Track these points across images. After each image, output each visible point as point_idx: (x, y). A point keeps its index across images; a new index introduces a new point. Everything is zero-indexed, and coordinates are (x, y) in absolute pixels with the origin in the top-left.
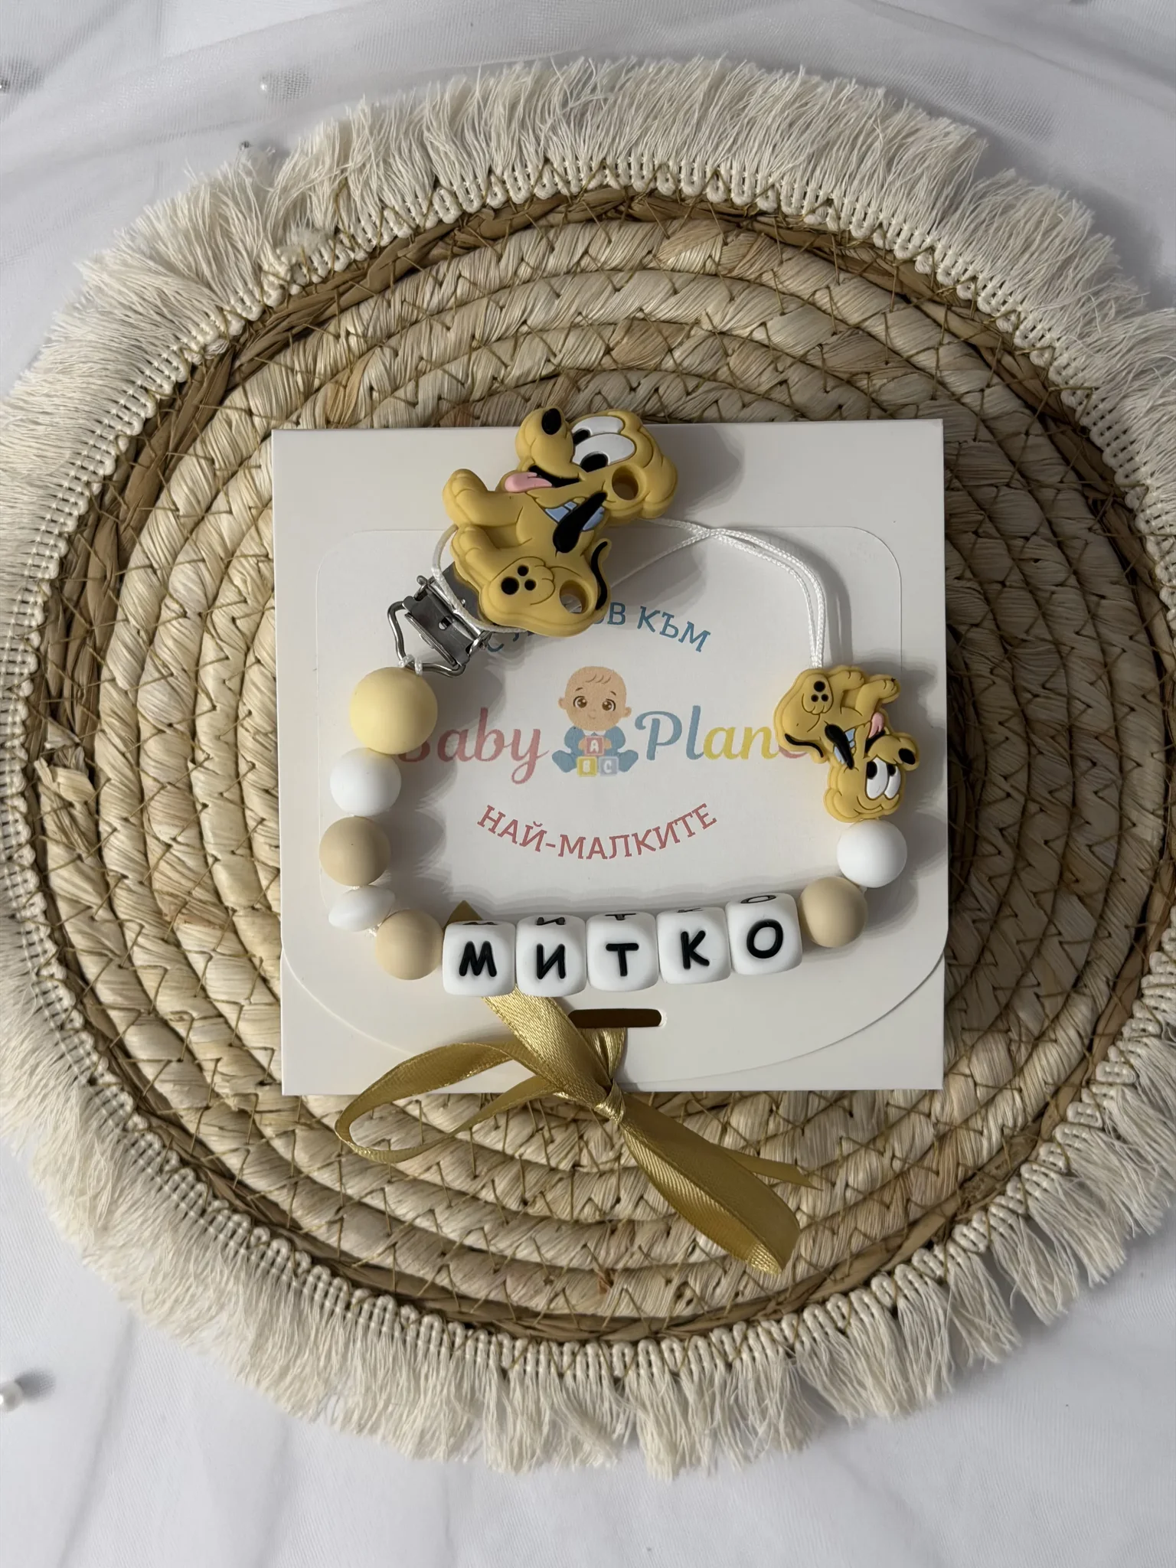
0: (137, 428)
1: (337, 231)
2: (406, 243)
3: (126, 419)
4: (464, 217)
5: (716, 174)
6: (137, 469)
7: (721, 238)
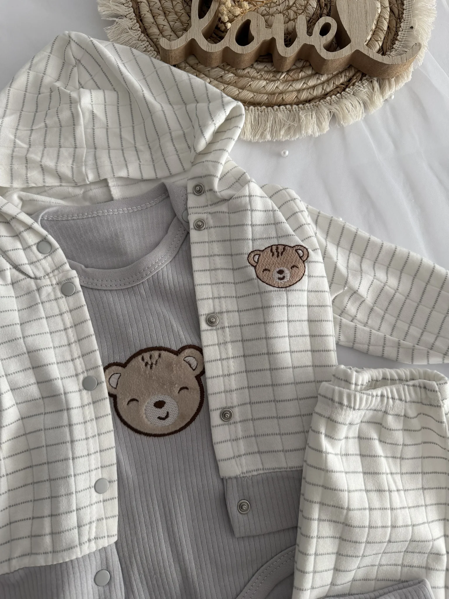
0: (399, 33)
1: (371, 82)
2: (355, 82)
3: (402, 35)
4: (344, 90)
5: (290, 111)
6: (395, 26)
7: (284, 98)
